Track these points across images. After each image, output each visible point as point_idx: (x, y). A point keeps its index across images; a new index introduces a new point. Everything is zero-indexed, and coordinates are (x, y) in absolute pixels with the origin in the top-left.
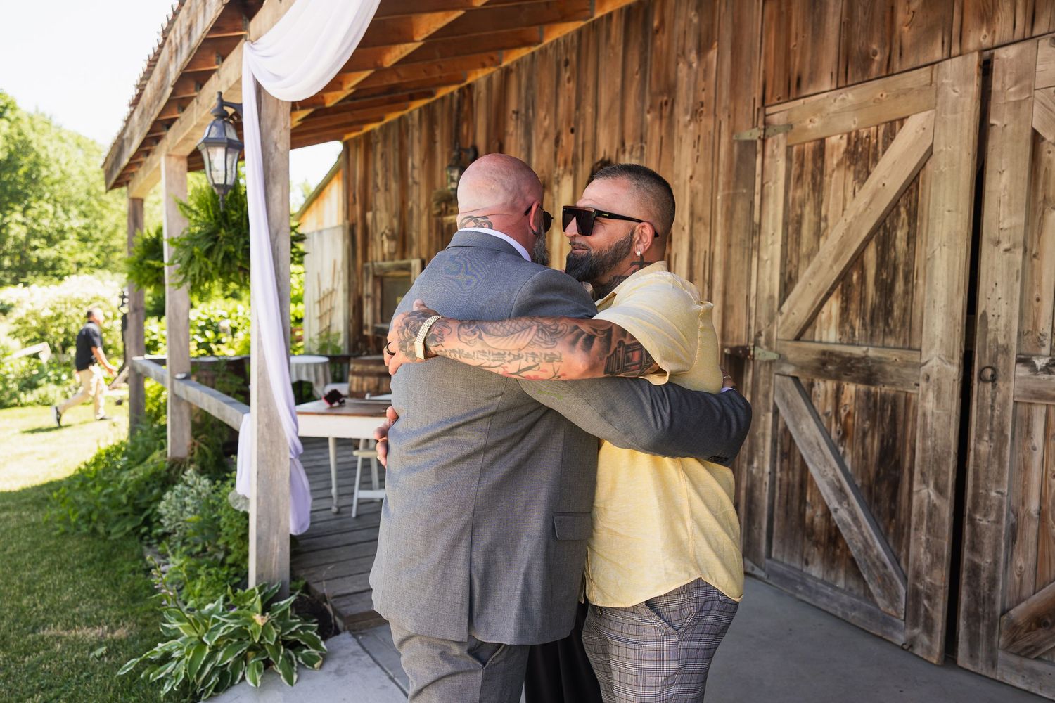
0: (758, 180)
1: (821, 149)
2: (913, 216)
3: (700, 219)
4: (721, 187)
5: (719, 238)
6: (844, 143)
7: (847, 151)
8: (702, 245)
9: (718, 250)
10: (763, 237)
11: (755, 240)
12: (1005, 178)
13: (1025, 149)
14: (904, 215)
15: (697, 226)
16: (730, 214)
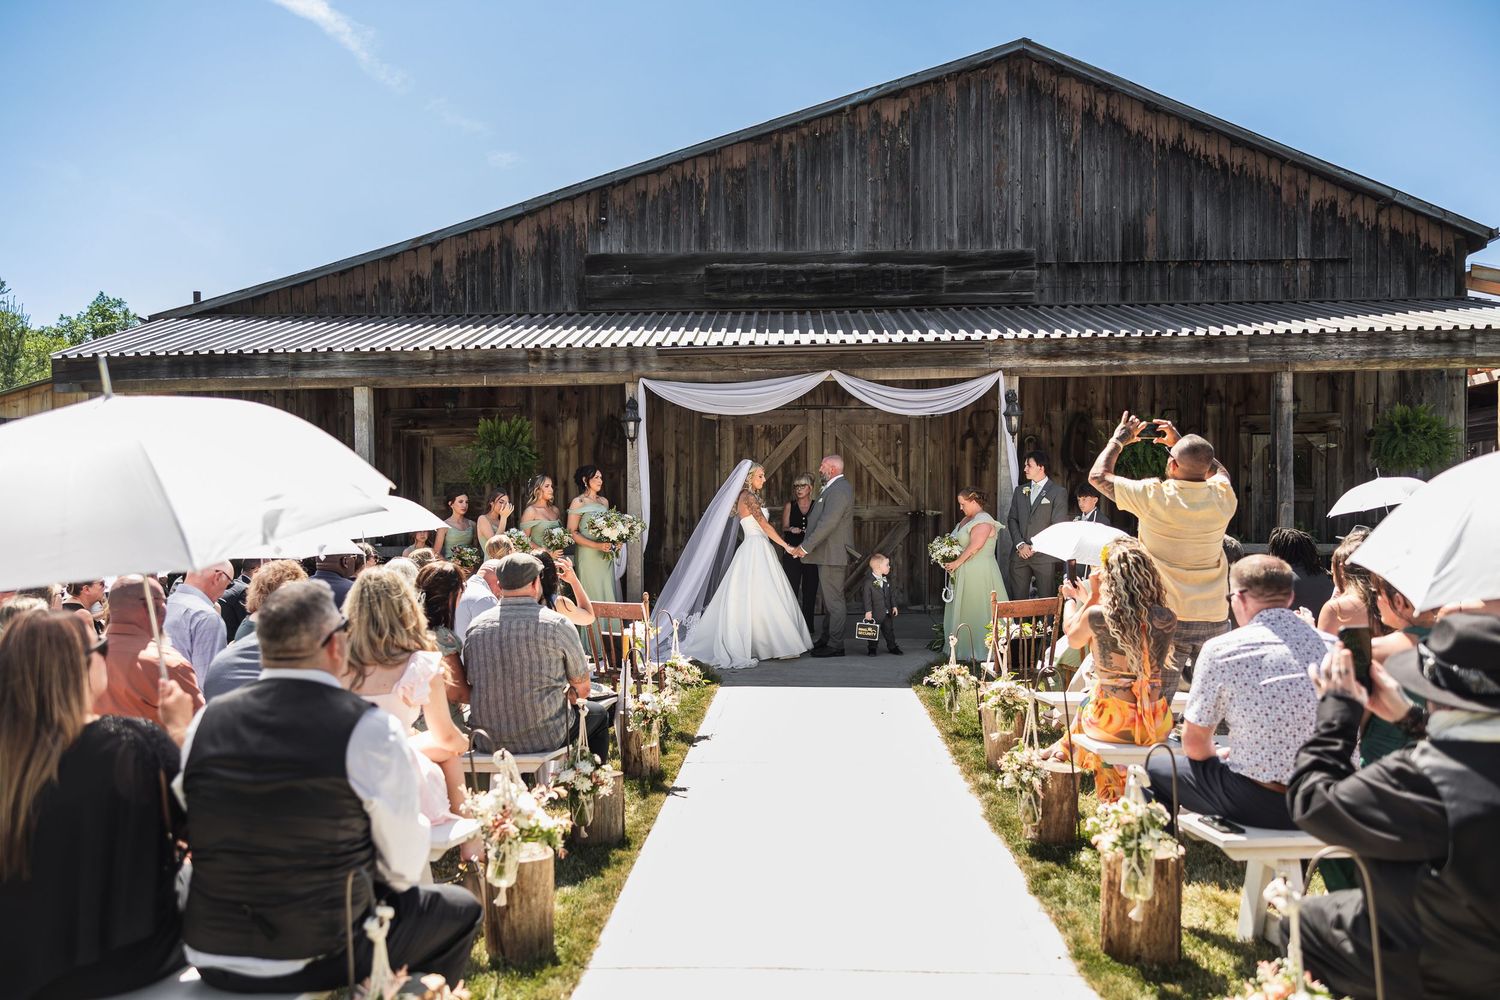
0: (717, 438)
1: (751, 429)
2: (797, 460)
3: (682, 451)
4: (695, 436)
5: (695, 461)
6: (763, 429)
7: (764, 432)
8: (685, 464)
9: (695, 466)
10: (722, 462)
11: (717, 463)
12: (829, 450)
13: (834, 440)
14: (793, 458)
15: (681, 455)
16: (701, 452)
